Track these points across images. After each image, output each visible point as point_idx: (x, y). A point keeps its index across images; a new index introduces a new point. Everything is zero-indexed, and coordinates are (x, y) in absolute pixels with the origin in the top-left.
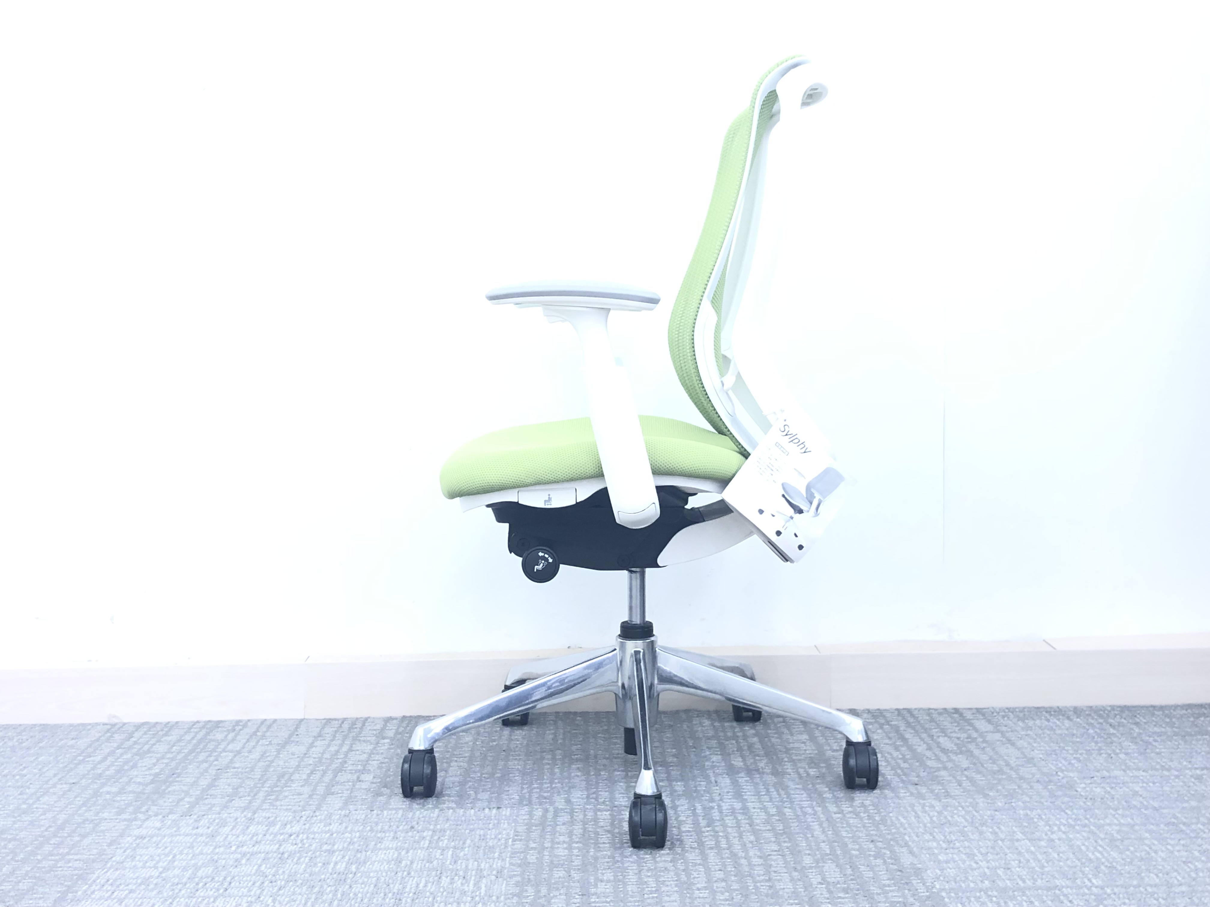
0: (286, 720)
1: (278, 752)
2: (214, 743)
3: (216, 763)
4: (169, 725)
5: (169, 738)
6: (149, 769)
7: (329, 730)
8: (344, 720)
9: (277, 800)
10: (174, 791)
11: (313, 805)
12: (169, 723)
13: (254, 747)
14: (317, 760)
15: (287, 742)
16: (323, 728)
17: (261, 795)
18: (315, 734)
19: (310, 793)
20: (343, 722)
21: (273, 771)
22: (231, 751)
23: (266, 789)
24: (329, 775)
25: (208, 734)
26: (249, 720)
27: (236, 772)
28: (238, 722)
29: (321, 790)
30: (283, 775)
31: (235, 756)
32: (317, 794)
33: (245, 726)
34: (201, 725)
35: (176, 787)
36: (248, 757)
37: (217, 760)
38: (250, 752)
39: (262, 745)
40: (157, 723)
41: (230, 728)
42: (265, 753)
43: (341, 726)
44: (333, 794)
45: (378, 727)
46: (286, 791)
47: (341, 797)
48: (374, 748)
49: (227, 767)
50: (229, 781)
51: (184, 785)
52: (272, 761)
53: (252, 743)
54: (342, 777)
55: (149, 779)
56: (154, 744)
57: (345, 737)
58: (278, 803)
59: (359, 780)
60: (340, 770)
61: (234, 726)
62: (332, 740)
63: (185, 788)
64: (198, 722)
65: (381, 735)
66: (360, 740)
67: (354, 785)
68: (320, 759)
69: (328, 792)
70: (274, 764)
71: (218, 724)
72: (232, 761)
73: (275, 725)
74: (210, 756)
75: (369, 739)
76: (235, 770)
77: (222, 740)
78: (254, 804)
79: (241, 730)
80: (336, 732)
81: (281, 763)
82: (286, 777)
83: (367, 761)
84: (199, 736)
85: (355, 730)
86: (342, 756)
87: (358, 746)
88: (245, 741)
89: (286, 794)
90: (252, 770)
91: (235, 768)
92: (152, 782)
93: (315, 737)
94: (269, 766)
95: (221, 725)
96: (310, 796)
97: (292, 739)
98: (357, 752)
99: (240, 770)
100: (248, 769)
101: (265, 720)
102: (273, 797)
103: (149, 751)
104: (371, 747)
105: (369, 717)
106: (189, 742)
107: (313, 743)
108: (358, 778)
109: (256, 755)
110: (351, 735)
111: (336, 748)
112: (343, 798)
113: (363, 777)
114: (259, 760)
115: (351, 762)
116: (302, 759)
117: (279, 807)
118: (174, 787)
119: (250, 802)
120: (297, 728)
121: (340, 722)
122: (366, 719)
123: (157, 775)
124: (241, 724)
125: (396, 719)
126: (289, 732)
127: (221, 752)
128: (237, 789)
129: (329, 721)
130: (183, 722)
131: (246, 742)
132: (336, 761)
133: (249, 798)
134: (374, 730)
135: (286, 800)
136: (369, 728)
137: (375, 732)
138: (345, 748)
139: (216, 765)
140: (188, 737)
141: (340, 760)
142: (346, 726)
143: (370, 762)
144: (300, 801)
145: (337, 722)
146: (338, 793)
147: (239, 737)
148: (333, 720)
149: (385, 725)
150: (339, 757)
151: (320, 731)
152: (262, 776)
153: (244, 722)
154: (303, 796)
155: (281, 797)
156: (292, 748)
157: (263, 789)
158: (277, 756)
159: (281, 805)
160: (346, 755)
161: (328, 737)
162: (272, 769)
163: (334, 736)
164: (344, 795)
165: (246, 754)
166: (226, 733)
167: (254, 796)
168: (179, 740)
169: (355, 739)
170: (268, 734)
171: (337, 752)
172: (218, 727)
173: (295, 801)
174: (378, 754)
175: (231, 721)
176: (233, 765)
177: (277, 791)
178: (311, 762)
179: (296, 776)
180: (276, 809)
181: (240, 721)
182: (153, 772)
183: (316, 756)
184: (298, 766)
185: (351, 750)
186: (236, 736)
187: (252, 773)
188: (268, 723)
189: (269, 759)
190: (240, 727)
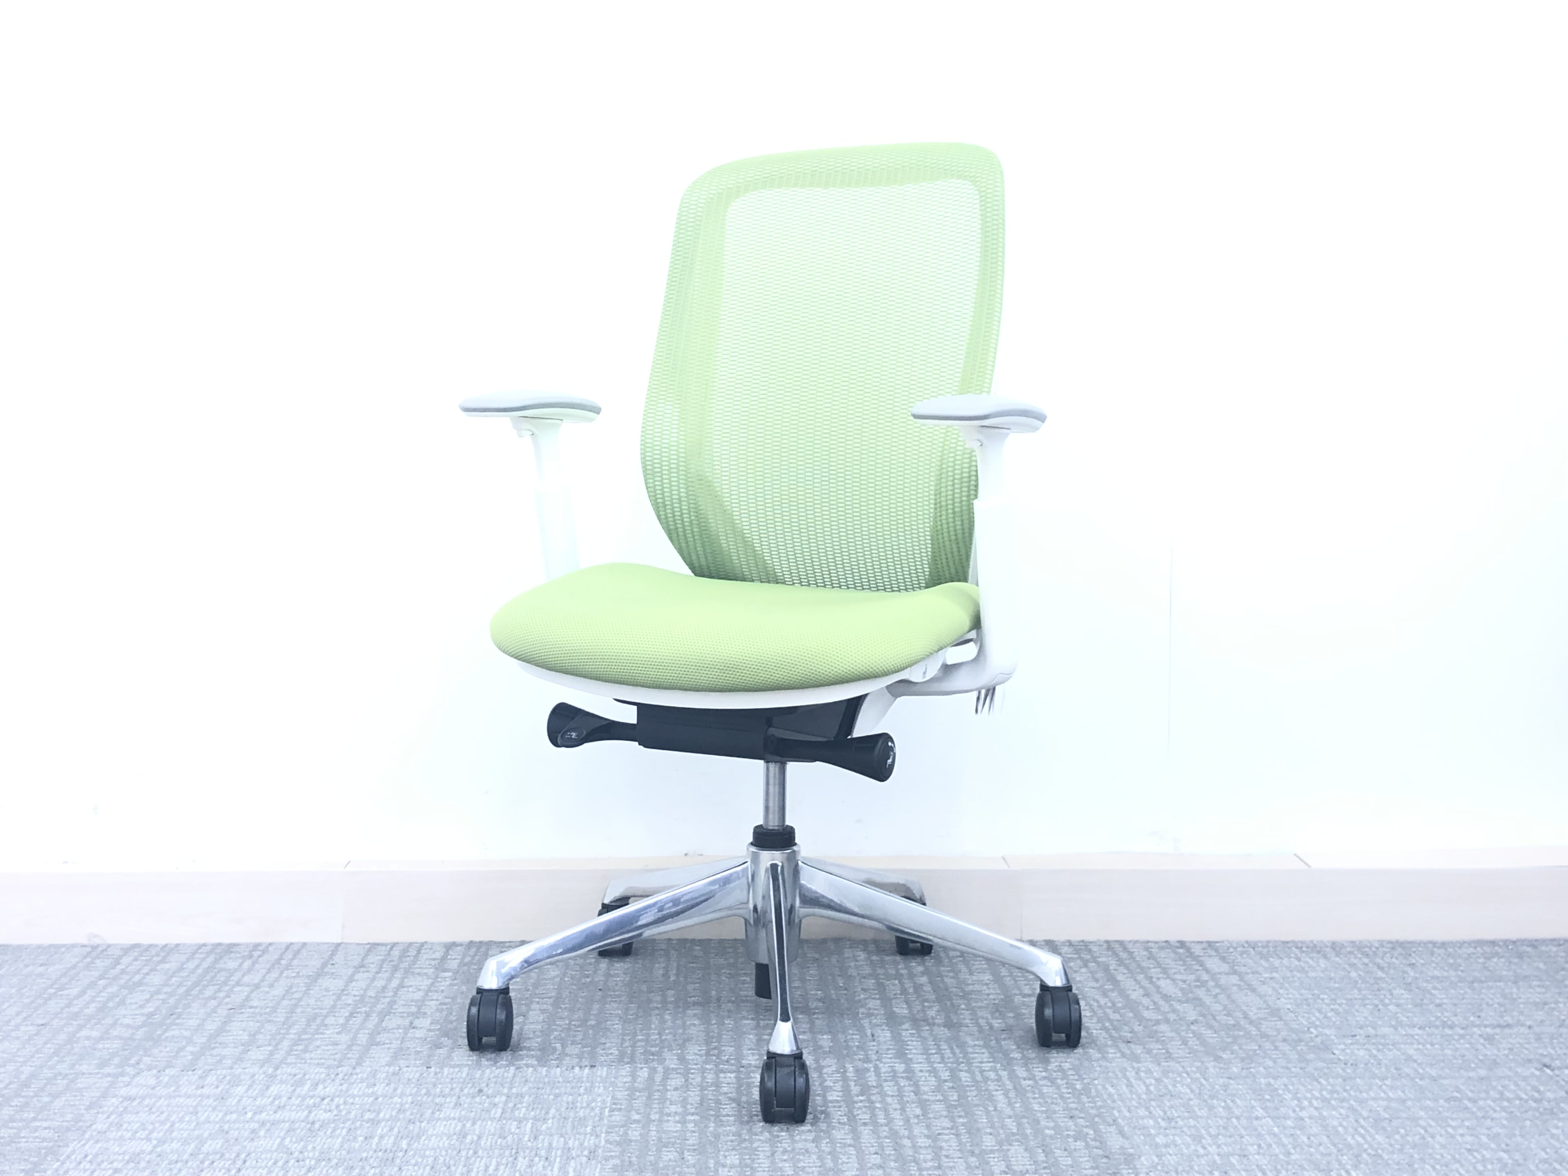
0: (318, 944)
1: (309, 987)
2: (224, 973)
3: (227, 1000)
4: (167, 949)
5: (167, 966)
6: (142, 1007)
7: (374, 959)
8: (394, 945)
9: (305, 1051)
10: (173, 1037)
11: (352, 1058)
12: (166, 945)
13: (277, 980)
14: (358, 998)
15: (320, 973)
16: (366, 955)
17: (286, 1044)
18: (356, 963)
19: (349, 1043)
20: (391, 949)
21: (302, 1012)
22: (248, 986)
23: (293, 1036)
24: (374, 1019)
25: (216, 961)
26: (270, 944)
27: (253, 1013)
28: (256, 946)
29: (363, 1038)
30: (314, 1019)
31: (252, 992)
32: (359, 1045)
33: (264, 952)
34: (208, 948)
35: (176, 1032)
36: (268, 992)
37: (228, 996)
38: (271, 986)
39: (287, 977)
40: (151, 945)
41: (246, 954)
42: (291, 987)
43: (389, 954)
44: (378, 1044)
45: (438, 955)
46: (317, 1039)
47: (389, 1048)
48: (432, 984)
49: (242, 1006)
50: (244, 1025)
51: (186, 1029)
52: (300, 1000)
53: (274, 975)
54: (391, 1022)
55: (140, 1020)
56: (147, 974)
57: (396, 969)
58: (307, 1055)
59: (412, 1026)
60: (388, 1012)
61: (251, 952)
62: (377, 973)
63: (187, 1034)
64: (205, 945)
65: (441, 966)
66: (413, 973)
67: (406, 1033)
68: (362, 996)
69: (373, 1042)
70: (301, 1003)
71: (230, 948)
72: (248, 999)
73: (304, 951)
74: (219, 990)
75: (425, 971)
76: (252, 1010)
77: (236, 970)
78: (276, 1056)
79: (259, 957)
80: (383, 961)
81: (312, 1001)
82: (318, 1021)
83: (423, 1001)
84: (205, 965)
85: (408, 959)
86: (391, 994)
87: (411, 981)
88: (264, 971)
89: (318, 1043)
90: (274, 1010)
91: (251, 1007)
92: (144, 1024)
93: (355, 967)
94: (296, 1005)
95: (233, 950)
96: (349, 1048)
97: (326, 970)
98: (410, 989)
99: (257, 1010)
100: (268, 1010)
101: (292, 944)
102: (300, 1048)
103: (140, 983)
104: (428, 982)
105: (426, 942)
106: (193, 971)
107: (353, 975)
108: (411, 1023)
109: (278, 991)
110: (402, 966)
111: (383, 983)
112: (391, 1051)
113: (417, 1023)
114: (283, 998)
115: (402, 1002)
116: (339, 997)
117: (308, 1061)
118: (172, 1033)
119: (271, 1054)
120: (332, 955)
121: (389, 947)
122: (422, 944)
123: (151, 1015)
124: (260, 948)
125: (461, 945)
126: (322, 961)
127: (234, 986)
128: (254, 1035)
129: (374, 946)
130: (184, 944)
131: (267, 973)
132: (383, 1000)
133: (270, 1048)
134: (434, 959)
135: (318, 1052)
136: (425, 956)
137: (433, 963)
138: (395, 983)
139: (227, 1004)
140: (191, 965)
141: (388, 1000)
142: (396, 953)
143: (427, 1003)
144: (336, 1054)
145: (384, 948)
146: (384, 1044)
147: (257, 966)
148: (378, 944)
149: (447, 951)
150: (386, 994)
151: (363, 960)
152: (287, 1018)
153: (264, 946)
154: (339, 1047)
155: (311, 1047)
156: (326, 982)
157: (287, 1036)
158: (306, 993)
159: (311, 1059)
160: (395, 994)
161: (373, 968)
162: (299, 1010)
163: (381, 967)
164: (392, 1046)
165: (267, 989)
166: (240, 961)
167: (277, 1045)
168: (181, 969)
169: (407, 971)
170: (295, 962)
171: (384, 988)
172: (232, 952)
173: (329, 1053)
174: (436, 991)
175: (247, 945)
176: (250, 1004)
177: (307, 1039)
178: (350, 1001)
179: (330, 1020)
180: (305, 1063)
181: (259, 945)
182: (145, 1011)
183: (357, 993)
184: (334, 1006)
185: (401, 986)
186: (254, 964)
187: (274, 1015)
188: (295, 948)
189: (296, 996)
190: (259, 953)
